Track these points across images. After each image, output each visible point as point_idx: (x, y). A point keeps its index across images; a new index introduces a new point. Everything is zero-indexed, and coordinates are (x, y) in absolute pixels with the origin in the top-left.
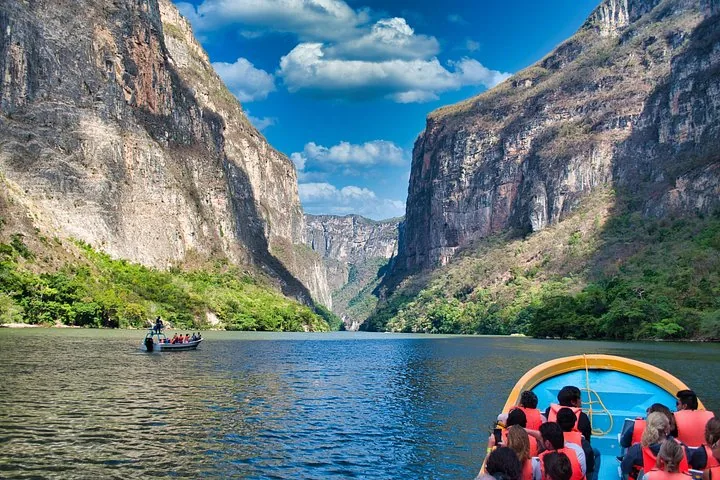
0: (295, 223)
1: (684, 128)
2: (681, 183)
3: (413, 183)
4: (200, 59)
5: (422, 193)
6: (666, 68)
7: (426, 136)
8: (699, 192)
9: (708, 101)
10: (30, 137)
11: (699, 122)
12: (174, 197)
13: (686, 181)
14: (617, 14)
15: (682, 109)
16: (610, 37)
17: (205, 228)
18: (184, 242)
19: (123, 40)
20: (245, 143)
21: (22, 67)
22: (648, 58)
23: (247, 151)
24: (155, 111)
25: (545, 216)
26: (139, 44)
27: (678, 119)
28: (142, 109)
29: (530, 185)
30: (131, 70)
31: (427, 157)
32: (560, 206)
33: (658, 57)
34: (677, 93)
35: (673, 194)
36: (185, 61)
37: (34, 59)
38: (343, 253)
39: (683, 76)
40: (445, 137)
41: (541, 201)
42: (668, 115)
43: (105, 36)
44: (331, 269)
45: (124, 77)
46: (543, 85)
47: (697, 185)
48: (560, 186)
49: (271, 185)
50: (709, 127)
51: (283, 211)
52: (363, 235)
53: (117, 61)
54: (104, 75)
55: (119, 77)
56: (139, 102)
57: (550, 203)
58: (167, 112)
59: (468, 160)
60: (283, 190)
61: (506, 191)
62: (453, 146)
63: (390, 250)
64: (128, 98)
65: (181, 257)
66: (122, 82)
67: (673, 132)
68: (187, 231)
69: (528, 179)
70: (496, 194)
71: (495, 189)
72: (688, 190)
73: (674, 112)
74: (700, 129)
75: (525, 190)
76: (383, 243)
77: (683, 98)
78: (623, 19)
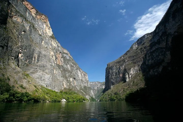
0: (88, 83)
1: (150, 61)
2: (151, 71)
3: (106, 75)
4: (71, 58)
5: (107, 77)
6: (145, 52)
7: (107, 67)
8: (155, 72)
9: (153, 56)
10: (36, 69)
11: (153, 60)
12: (62, 78)
13: (153, 70)
14: (135, 45)
15: (149, 58)
16: (135, 49)
17: (68, 84)
18: (64, 86)
19: (55, 54)
20: (78, 70)
21: (36, 58)
22: (142, 51)
23: (79, 72)
24: (60, 65)
25: (128, 79)
26: (58, 54)
27: (149, 60)
28: (58, 64)
29: (125, 74)
30: (56, 58)
31: (108, 70)
32: (130, 77)
33: (143, 51)
34: (148, 55)
35: (150, 73)
36: (68, 58)
37: (39, 56)
38: (96, 88)
39: (148, 53)
40: (110, 67)
41: (127, 76)
42: (147, 59)
43: (52, 53)
44: (94, 91)
45: (55, 59)
46: (125, 57)
47: (155, 70)
48: (130, 73)
49: (83, 77)
50: (155, 61)
51: (85, 81)
52: (99, 85)
53: (54, 57)
54: (51, 58)
55: (54, 59)
56: (58, 63)
57: (129, 76)
58: (62, 65)
59: (114, 70)
60: (85, 78)
61: (121, 75)
62: (111, 68)
63: (104, 87)
64: (56, 62)
65: (63, 89)
66: (55, 60)
67: (148, 62)
68: (65, 84)
69: (124, 73)
70: (119, 76)
71: (119, 75)
72: (153, 72)
73: (148, 59)
74: (153, 61)
75: (124, 75)
76: (103, 86)
77: (149, 56)
78: (137, 46)
